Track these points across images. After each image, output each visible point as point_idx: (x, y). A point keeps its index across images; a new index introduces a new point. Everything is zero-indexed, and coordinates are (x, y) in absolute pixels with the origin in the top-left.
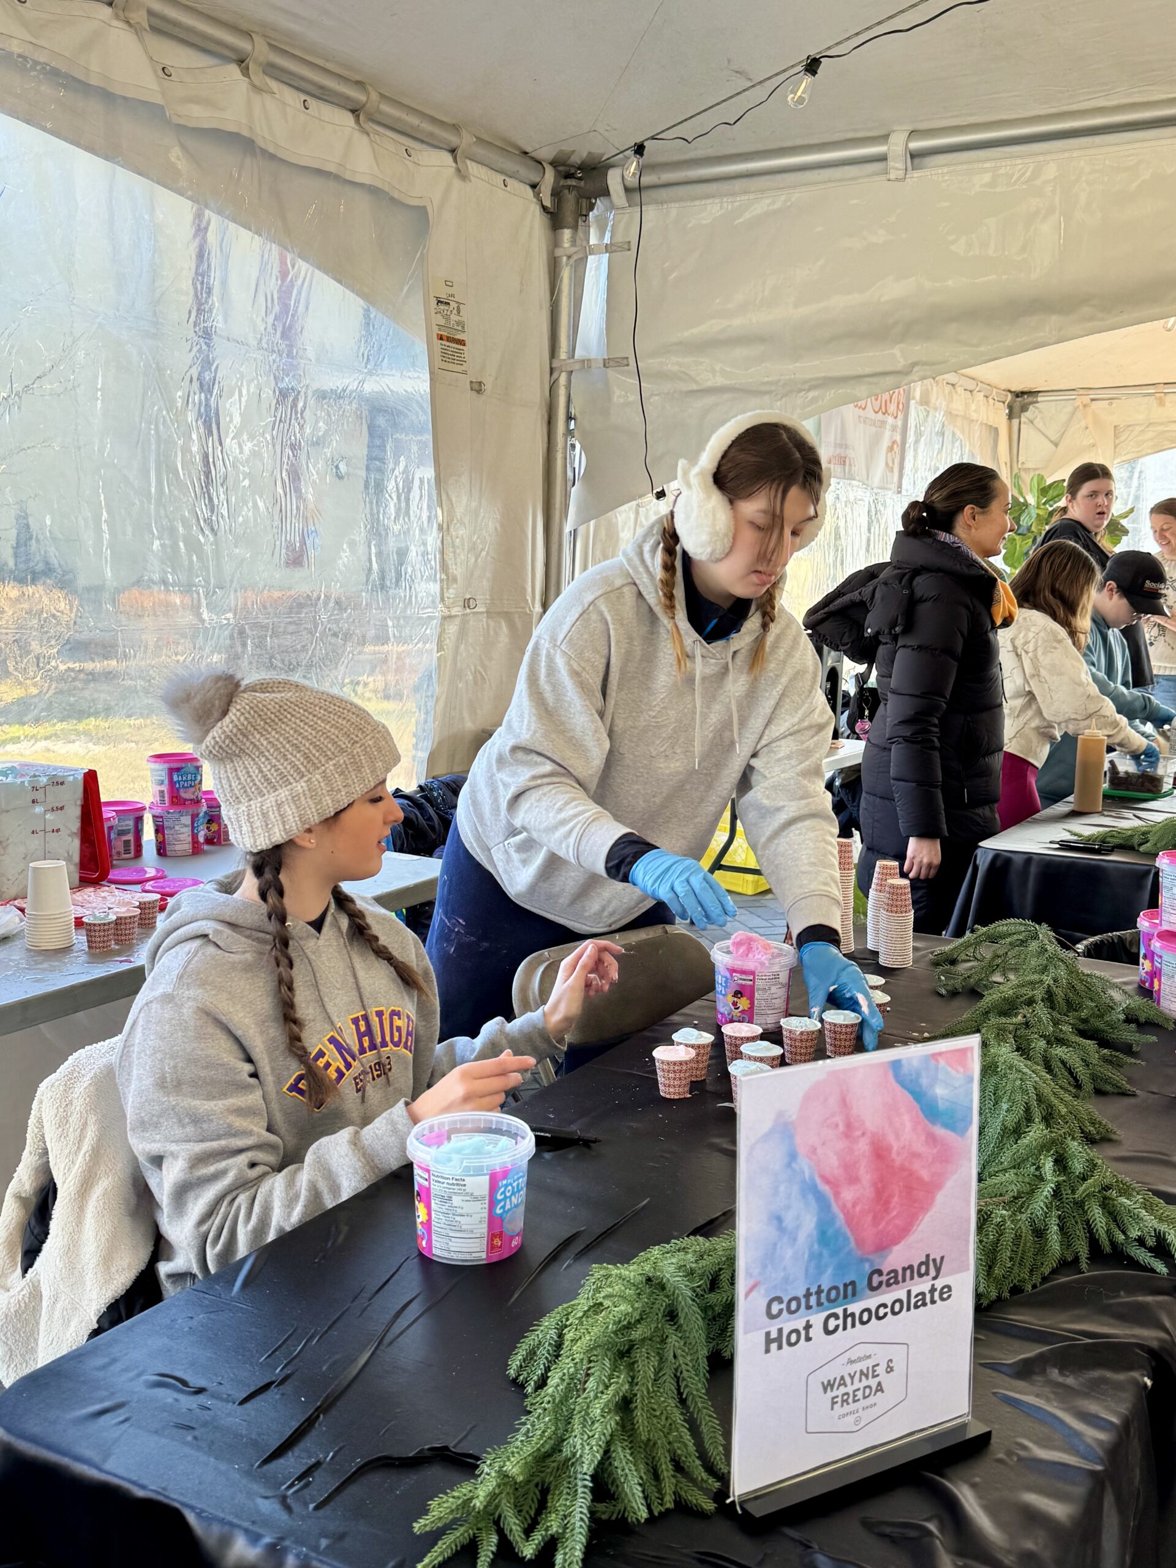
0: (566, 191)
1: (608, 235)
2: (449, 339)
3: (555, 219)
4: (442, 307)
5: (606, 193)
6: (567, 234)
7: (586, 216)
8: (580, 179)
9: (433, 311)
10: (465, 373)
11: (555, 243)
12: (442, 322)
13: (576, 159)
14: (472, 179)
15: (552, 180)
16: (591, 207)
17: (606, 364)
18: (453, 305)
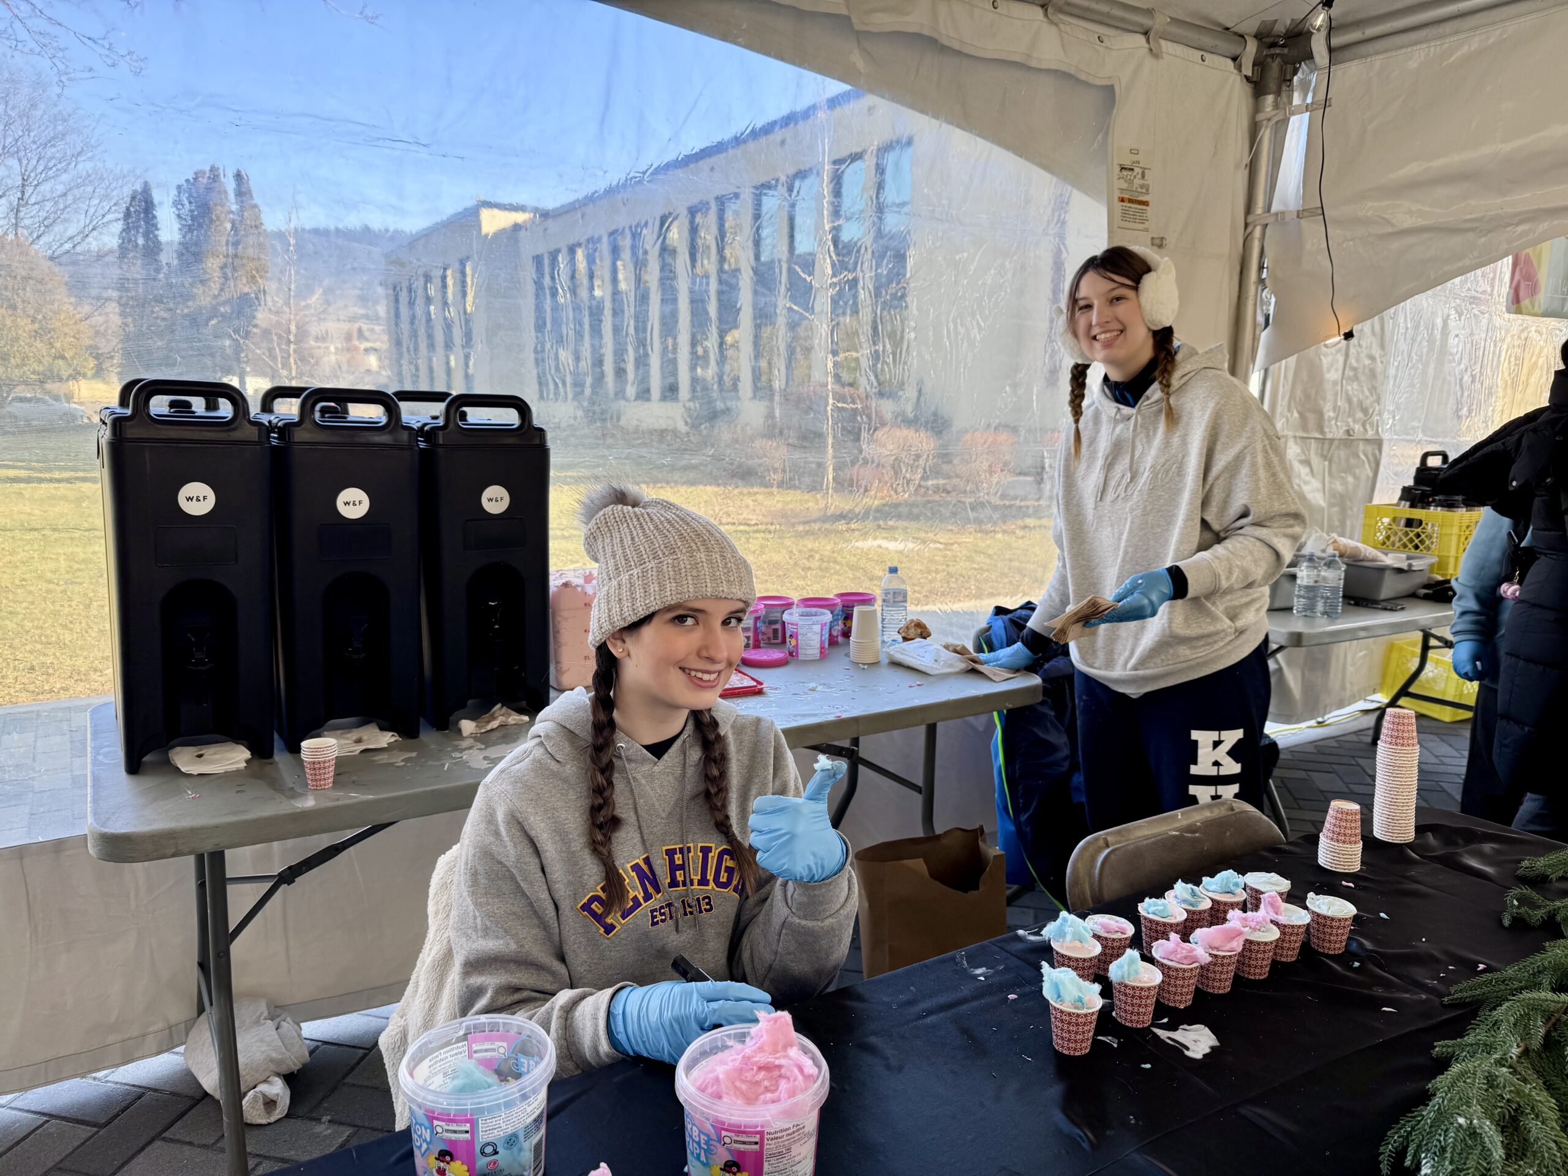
0: (1269, 60)
1: (1310, 95)
2: (1130, 201)
3: (1258, 86)
4: (1125, 173)
5: (1309, 56)
6: (1270, 99)
7: (1291, 80)
8: (1283, 46)
9: (1116, 177)
10: (1146, 230)
11: (1257, 109)
12: (1125, 186)
13: (1280, 28)
14: (1165, 55)
15: (1254, 50)
16: (1295, 72)
17: (1299, 215)
18: (1137, 170)
